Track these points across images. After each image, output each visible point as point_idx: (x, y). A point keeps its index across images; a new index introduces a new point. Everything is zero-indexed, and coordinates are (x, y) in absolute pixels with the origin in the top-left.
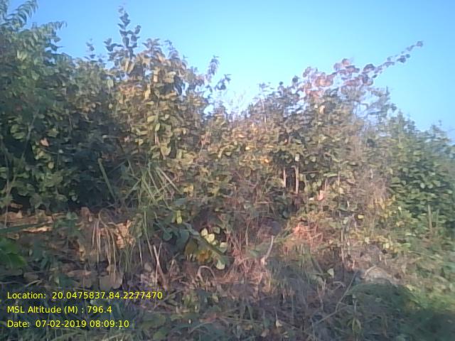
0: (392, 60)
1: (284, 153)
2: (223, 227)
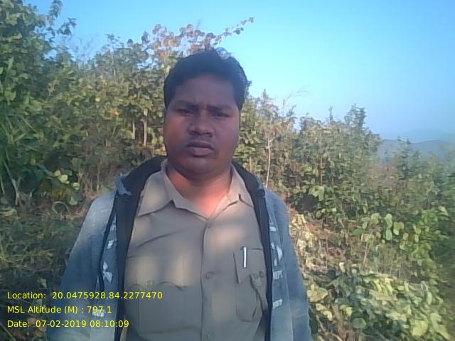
0: (230, 31)
1: (134, 107)
2: (75, 170)
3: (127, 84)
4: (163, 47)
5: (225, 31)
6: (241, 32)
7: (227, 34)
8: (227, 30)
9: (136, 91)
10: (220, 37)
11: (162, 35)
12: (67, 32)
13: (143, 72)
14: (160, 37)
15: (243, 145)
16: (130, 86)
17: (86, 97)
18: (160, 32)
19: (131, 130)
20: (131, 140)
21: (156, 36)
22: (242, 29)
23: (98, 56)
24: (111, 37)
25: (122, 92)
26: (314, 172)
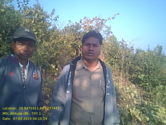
1: (76, 44)
2: (57, 64)
3: (74, 37)
4: (87, 24)
5: (108, 18)
6: (114, 18)
7: (109, 19)
8: (109, 18)
9: (77, 39)
10: (106, 20)
11: (87, 20)
12: (56, 20)
13: (79, 33)
14: (86, 21)
15: (113, 58)
16: (75, 38)
17: (61, 41)
18: (86, 19)
19: (75, 52)
20: (74, 56)
21: (85, 20)
22: (115, 17)
23: (65, 27)
24: (70, 21)
25: (72, 40)
26: (140, 69)
